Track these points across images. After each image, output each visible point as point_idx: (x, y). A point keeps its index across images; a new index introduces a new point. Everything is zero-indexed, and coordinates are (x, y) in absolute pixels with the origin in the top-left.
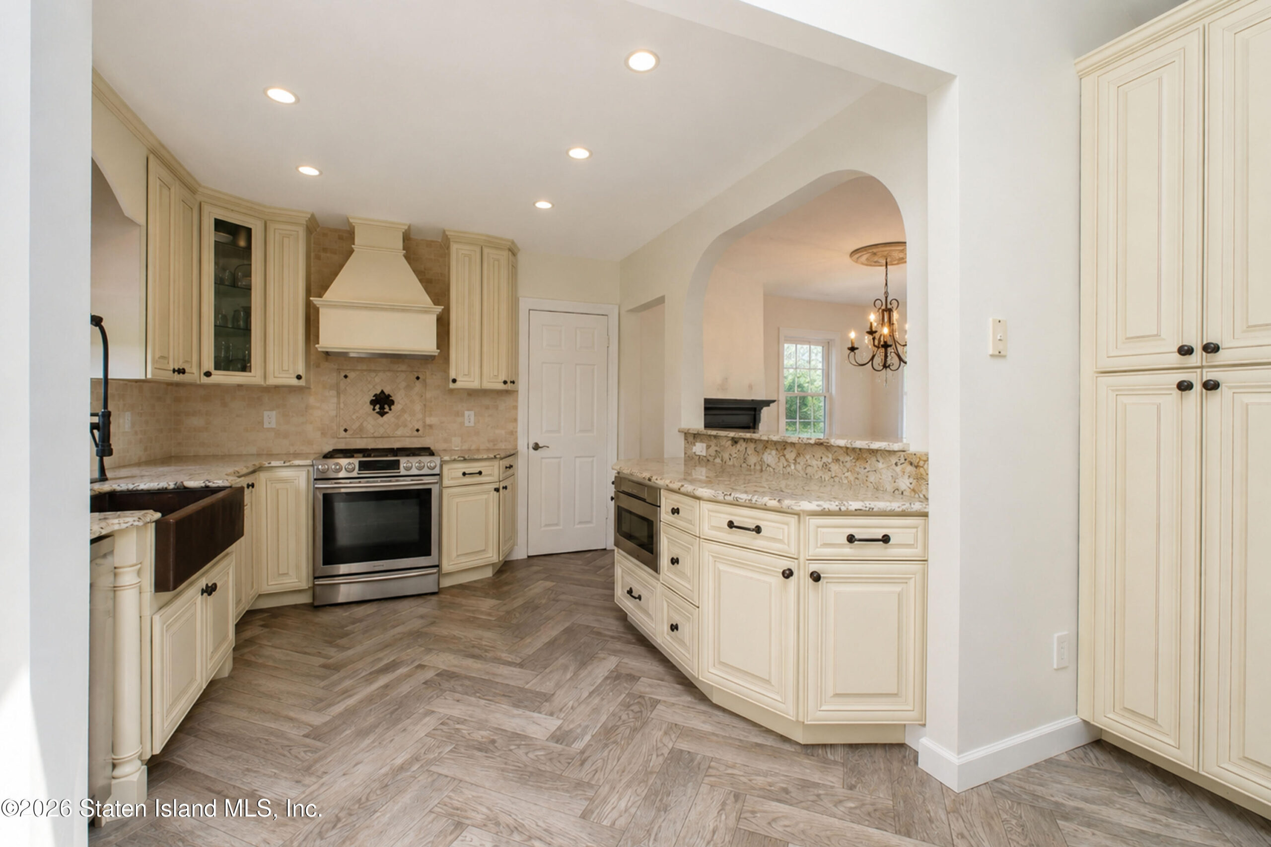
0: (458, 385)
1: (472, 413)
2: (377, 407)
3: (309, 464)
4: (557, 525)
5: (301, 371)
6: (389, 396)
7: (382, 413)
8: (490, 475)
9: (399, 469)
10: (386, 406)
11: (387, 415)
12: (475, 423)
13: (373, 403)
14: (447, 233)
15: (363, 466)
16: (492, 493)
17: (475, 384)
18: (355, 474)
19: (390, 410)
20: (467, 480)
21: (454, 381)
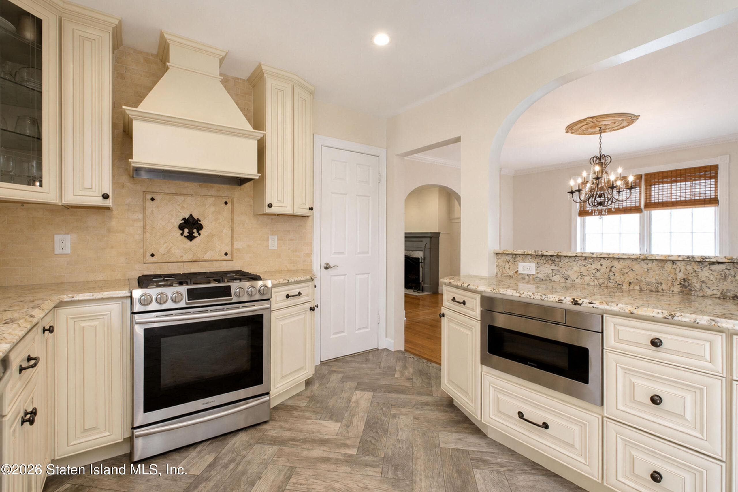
0: (274, 210)
1: (276, 237)
2: (186, 230)
3: (125, 295)
4: (343, 332)
5: (108, 189)
6: (198, 220)
7: (191, 237)
8: (307, 295)
9: (230, 295)
10: (195, 231)
11: (197, 238)
12: (278, 247)
13: (181, 227)
14: (263, 67)
15: (192, 294)
16: (308, 311)
17: (288, 211)
18: (182, 304)
19: (199, 234)
20: (291, 301)
21: (270, 206)
